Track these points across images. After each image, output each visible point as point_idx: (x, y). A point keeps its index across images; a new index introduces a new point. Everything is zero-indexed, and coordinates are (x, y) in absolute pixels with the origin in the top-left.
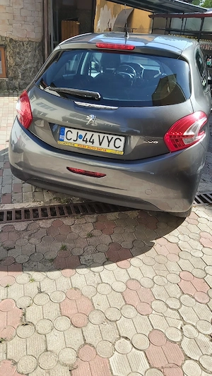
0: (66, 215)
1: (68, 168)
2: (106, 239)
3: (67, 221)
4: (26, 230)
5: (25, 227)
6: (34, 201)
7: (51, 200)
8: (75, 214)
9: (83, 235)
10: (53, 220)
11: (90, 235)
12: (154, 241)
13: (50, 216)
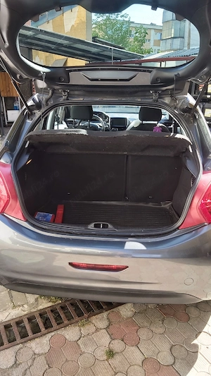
0: (66, 322)
1: (70, 264)
2: (135, 355)
3: (71, 333)
4: (16, 364)
5: (13, 360)
6: (14, 307)
7: (36, 300)
8: (77, 318)
9: (101, 354)
10: (49, 336)
11: (111, 354)
12: (195, 342)
13: (43, 329)
